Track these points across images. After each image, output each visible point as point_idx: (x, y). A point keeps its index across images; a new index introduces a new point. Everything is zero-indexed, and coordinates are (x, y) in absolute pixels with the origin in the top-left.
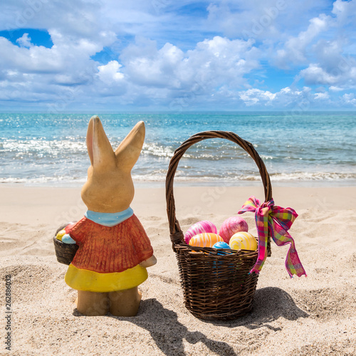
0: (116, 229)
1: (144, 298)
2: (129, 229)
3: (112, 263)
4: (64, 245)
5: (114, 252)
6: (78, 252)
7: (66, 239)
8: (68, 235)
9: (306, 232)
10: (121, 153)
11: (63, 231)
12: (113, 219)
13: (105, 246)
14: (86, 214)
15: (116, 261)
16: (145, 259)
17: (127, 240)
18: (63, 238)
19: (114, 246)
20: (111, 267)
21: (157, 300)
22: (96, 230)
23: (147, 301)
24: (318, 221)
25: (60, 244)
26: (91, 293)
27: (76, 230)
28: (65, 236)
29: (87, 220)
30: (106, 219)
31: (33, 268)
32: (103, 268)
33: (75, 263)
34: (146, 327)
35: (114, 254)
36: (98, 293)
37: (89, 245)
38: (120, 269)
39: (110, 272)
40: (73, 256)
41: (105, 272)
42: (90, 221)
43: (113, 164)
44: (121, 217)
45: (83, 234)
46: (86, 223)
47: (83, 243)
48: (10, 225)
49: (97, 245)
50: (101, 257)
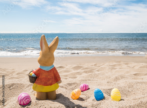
0: (50, 72)
1: (57, 93)
2: (53, 72)
3: (48, 83)
4: (33, 77)
5: (49, 79)
6: (37, 79)
7: (33, 75)
8: (34, 74)
9: (97, 70)
10: (51, 47)
11: (32, 73)
12: (48, 68)
13: (46, 77)
14: (39, 67)
15: (50, 82)
16: (58, 81)
17: (53, 75)
18: (32, 75)
19: (49, 77)
20: (48, 84)
21: (62, 94)
22: (43, 72)
23: (58, 94)
24: (99, 66)
25: (31, 77)
26: (42, 92)
27: (37, 72)
28: (33, 74)
29: (40, 69)
30: (46, 68)
31: (18, 84)
32: (46, 84)
33: (36, 83)
34: (63, 103)
35: (49, 80)
36: (44, 93)
37: (41, 77)
38: (51, 84)
39: (48, 85)
40: (35, 81)
41: (46, 85)
42: (41, 69)
43: (48, 51)
44: (51, 68)
45: (39, 73)
46: (40, 70)
47: (39, 76)
48: (3, 69)
49: (44, 77)
50: (45, 81)
